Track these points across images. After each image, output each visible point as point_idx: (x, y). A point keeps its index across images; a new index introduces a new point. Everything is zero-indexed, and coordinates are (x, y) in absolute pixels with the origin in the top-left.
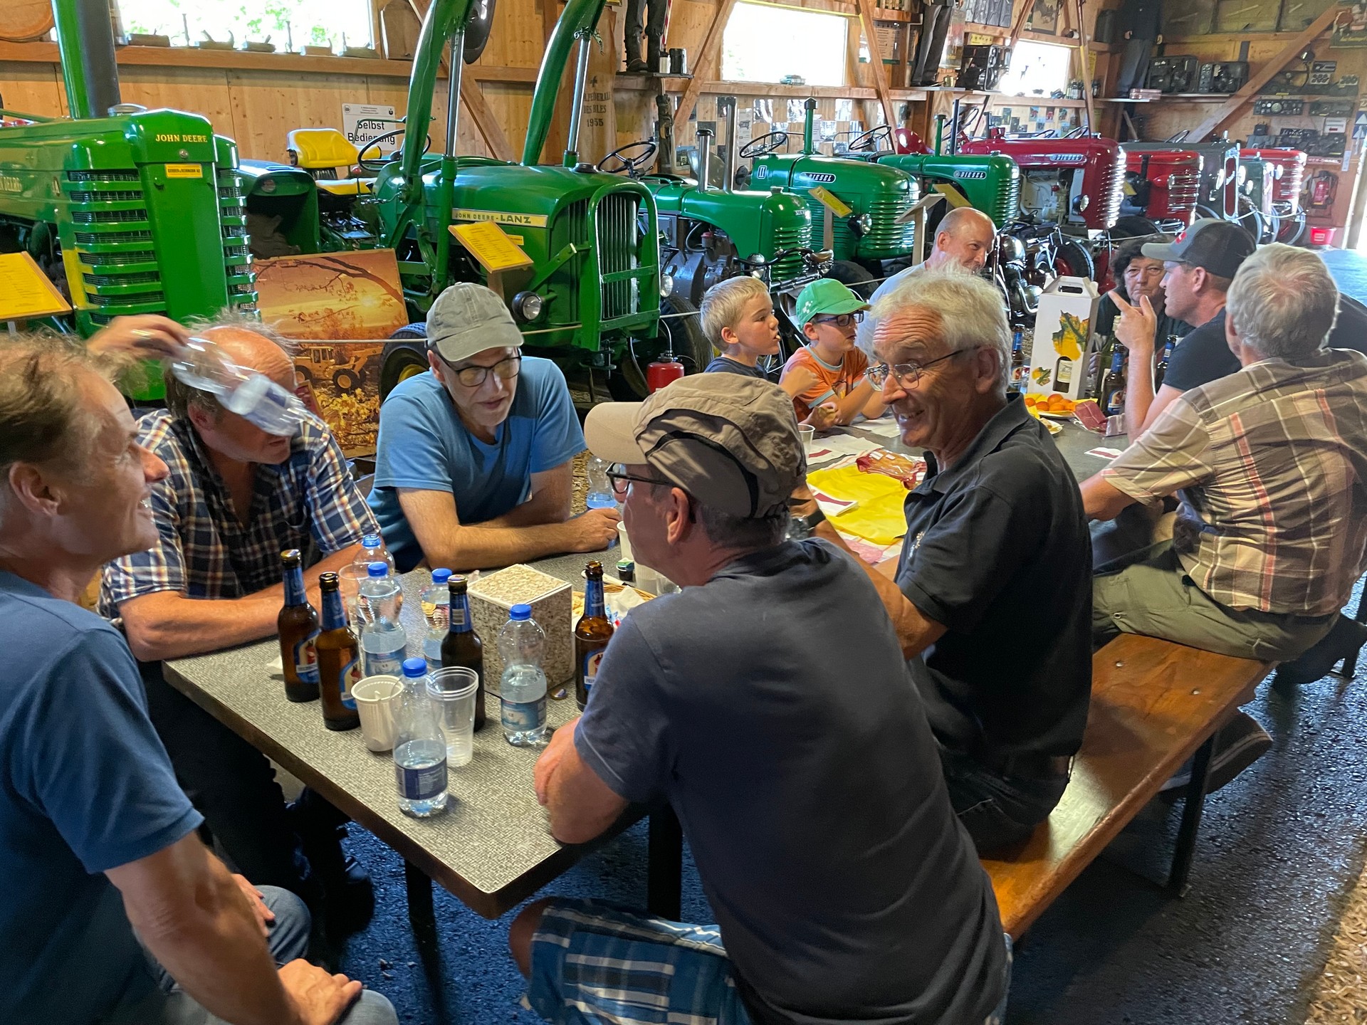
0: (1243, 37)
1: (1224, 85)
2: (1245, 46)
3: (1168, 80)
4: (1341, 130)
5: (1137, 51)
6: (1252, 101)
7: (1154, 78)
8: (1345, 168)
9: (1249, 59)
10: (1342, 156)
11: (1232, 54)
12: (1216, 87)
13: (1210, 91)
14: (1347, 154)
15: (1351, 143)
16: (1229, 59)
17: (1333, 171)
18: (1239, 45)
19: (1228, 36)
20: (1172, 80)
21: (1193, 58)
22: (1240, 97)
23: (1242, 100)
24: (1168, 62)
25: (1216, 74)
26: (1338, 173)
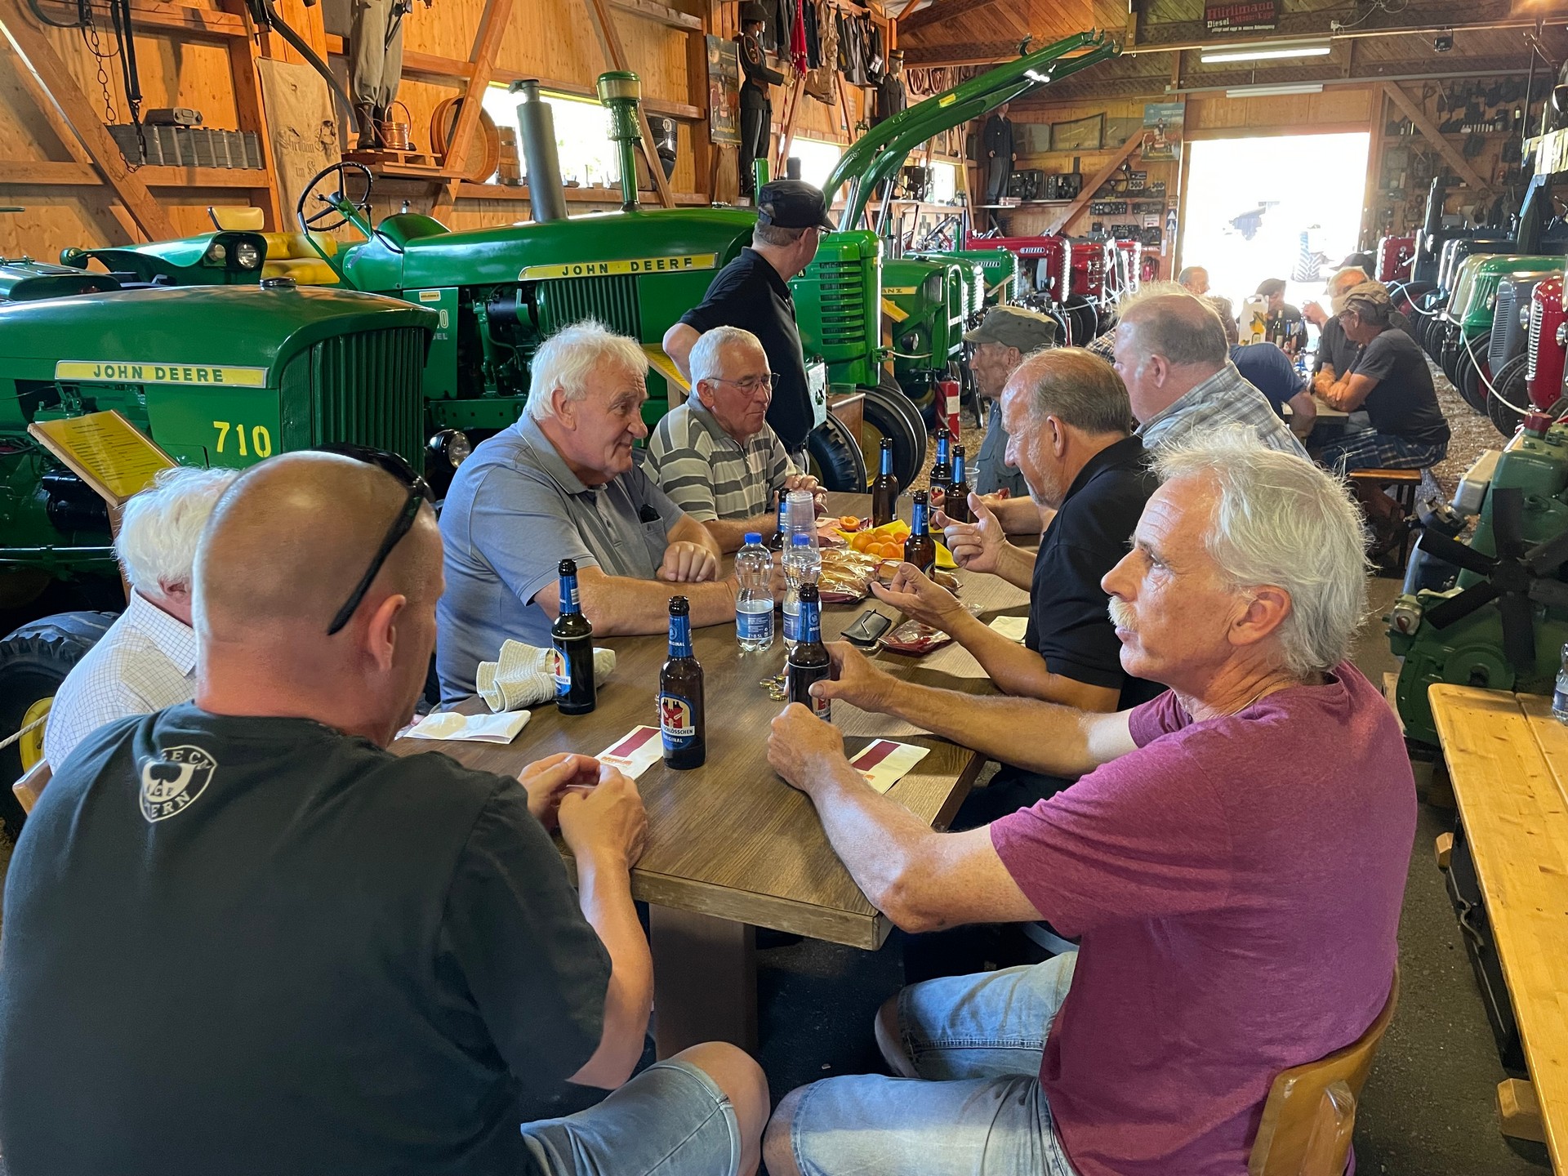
0: (1075, 154)
1: (1067, 192)
2: (1077, 161)
3: (1023, 189)
4: (1156, 224)
5: (1000, 166)
6: (1089, 204)
7: (1013, 188)
8: (1163, 253)
9: (1081, 171)
10: (1160, 244)
11: (1068, 168)
12: (1060, 194)
13: (1056, 198)
14: (1164, 242)
15: (1165, 234)
16: (1066, 172)
17: (1153, 256)
18: (1072, 160)
19: (1063, 154)
20: (1026, 189)
21: (1040, 172)
22: (1079, 201)
23: (1080, 205)
24: (1022, 175)
25: (1060, 184)
26: (1159, 258)
